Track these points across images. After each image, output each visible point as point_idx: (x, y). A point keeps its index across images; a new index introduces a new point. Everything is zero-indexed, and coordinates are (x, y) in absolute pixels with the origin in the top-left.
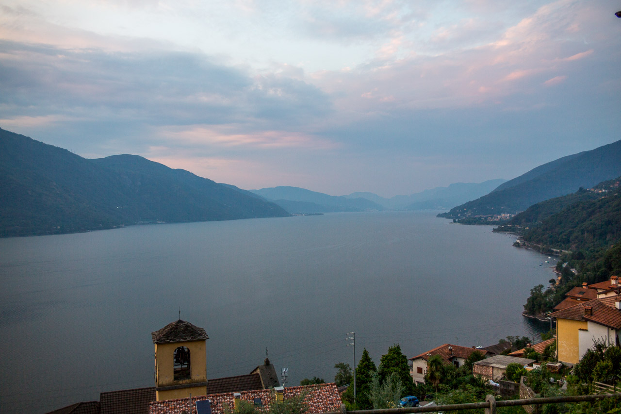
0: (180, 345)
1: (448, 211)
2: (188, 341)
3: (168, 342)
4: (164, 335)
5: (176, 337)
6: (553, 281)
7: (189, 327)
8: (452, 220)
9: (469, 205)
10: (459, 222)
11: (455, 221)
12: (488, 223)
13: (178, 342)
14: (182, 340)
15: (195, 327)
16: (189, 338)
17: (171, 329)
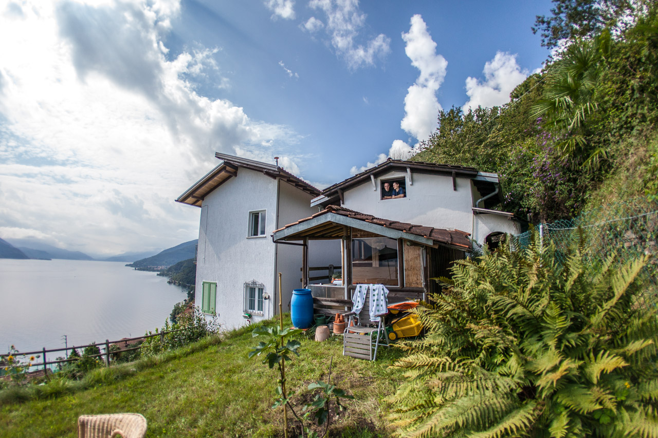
1: (132, 263)
6: (185, 300)
8: (134, 268)
9: (145, 260)
10: (138, 269)
11: (136, 269)
12: (153, 270)
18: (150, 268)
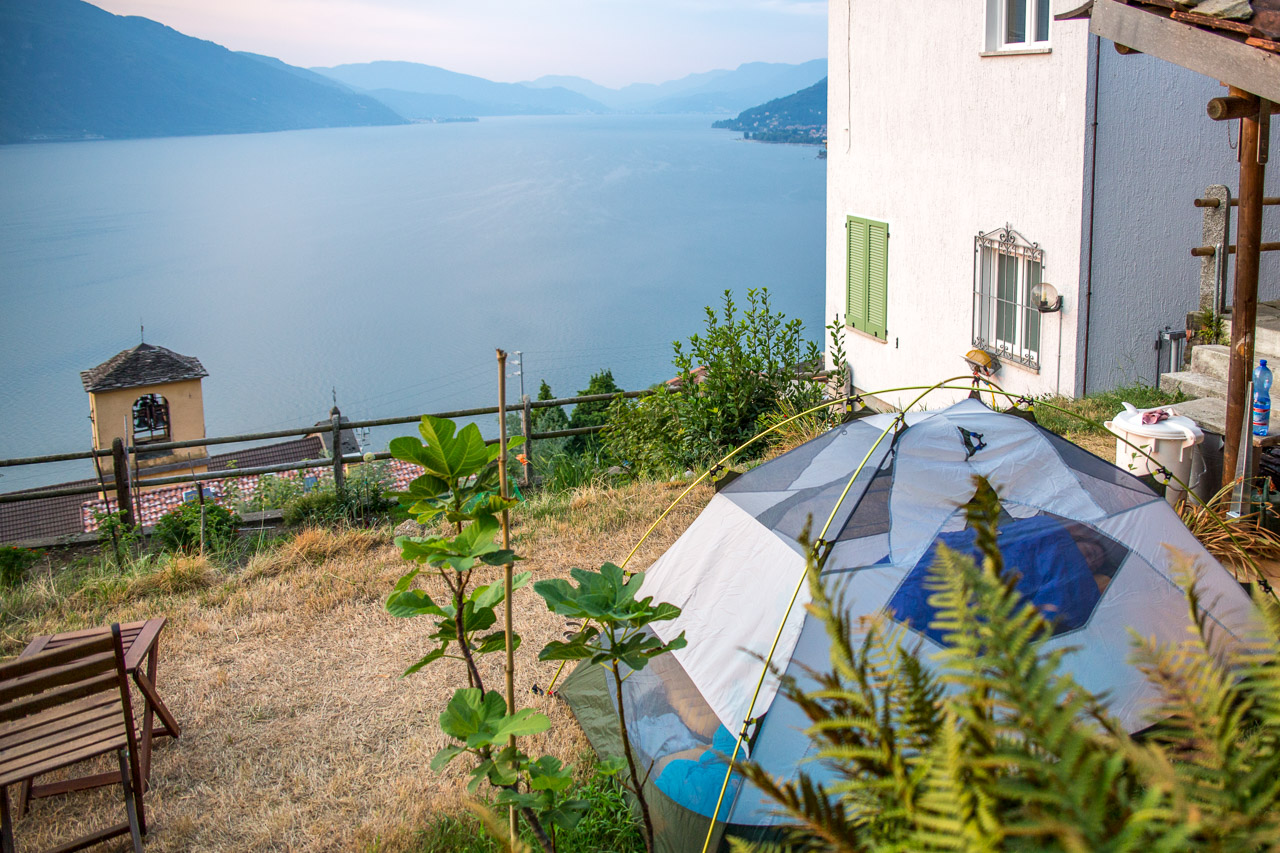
0: (146, 393)
1: (734, 116)
2: (165, 383)
3: (119, 387)
4: (110, 375)
5: (137, 377)
7: (165, 356)
8: (741, 135)
9: (776, 106)
10: (755, 138)
11: (747, 136)
12: (811, 141)
13: (141, 387)
14: (149, 382)
15: (178, 355)
16: (164, 376)
17: (125, 362)
18: (795, 132)
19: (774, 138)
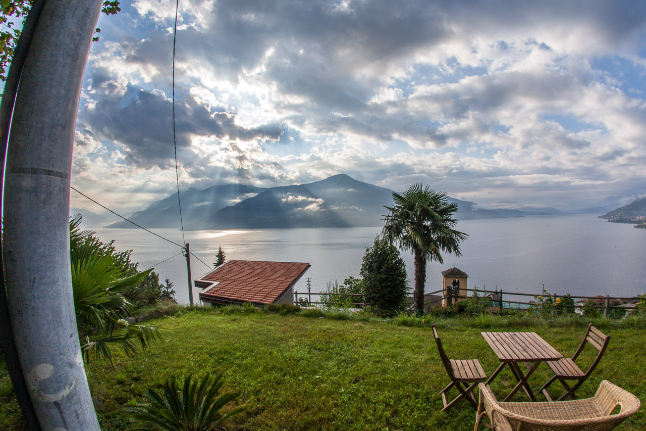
0: (455, 279)
1: (605, 214)
2: (458, 277)
3: (450, 277)
4: (447, 273)
5: (453, 275)
7: (459, 271)
8: (607, 220)
10: (612, 221)
11: (609, 221)
12: (631, 222)
15: (463, 272)
17: (451, 271)
18: (626, 219)
19: (618, 221)
